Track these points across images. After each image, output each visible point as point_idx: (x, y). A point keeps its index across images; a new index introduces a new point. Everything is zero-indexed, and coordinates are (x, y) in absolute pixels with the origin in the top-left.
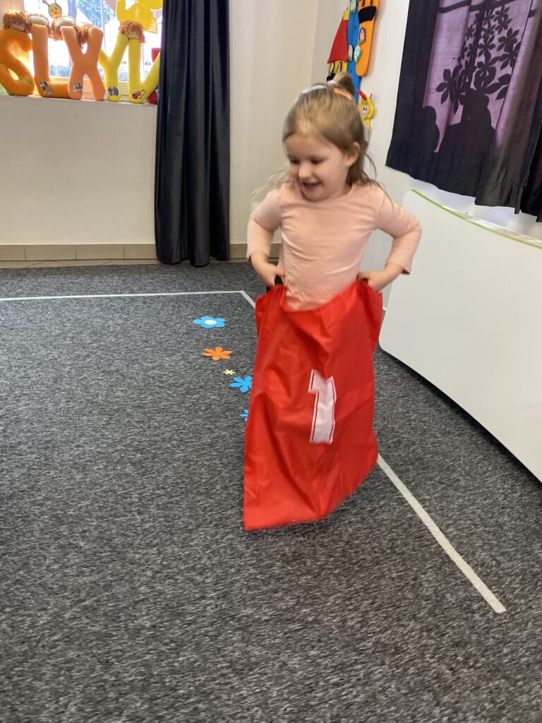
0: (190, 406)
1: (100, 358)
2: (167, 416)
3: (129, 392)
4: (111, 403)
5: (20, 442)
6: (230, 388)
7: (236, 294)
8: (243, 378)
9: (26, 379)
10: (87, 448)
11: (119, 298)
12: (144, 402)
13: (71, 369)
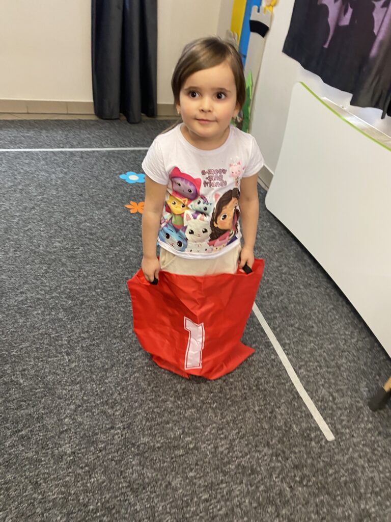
1: (43, 210)
3: (65, 243)
4: (50, 253)
10: (29, 295)
11: (61, 152)
12: (77, 253)
13: (19, 220)
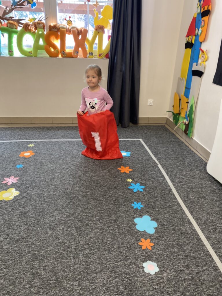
0: (108, 198)
1: (73, 170)
2: (97, 202)
3: (82, 188)
4: (73, 193)
5: (29, 211)
6: (129, 189)
7: (138, 140)
8: (135, 184)
9: (39, 179)
10: (57, 217)
12: (87, 194)
13: (59, 174)
